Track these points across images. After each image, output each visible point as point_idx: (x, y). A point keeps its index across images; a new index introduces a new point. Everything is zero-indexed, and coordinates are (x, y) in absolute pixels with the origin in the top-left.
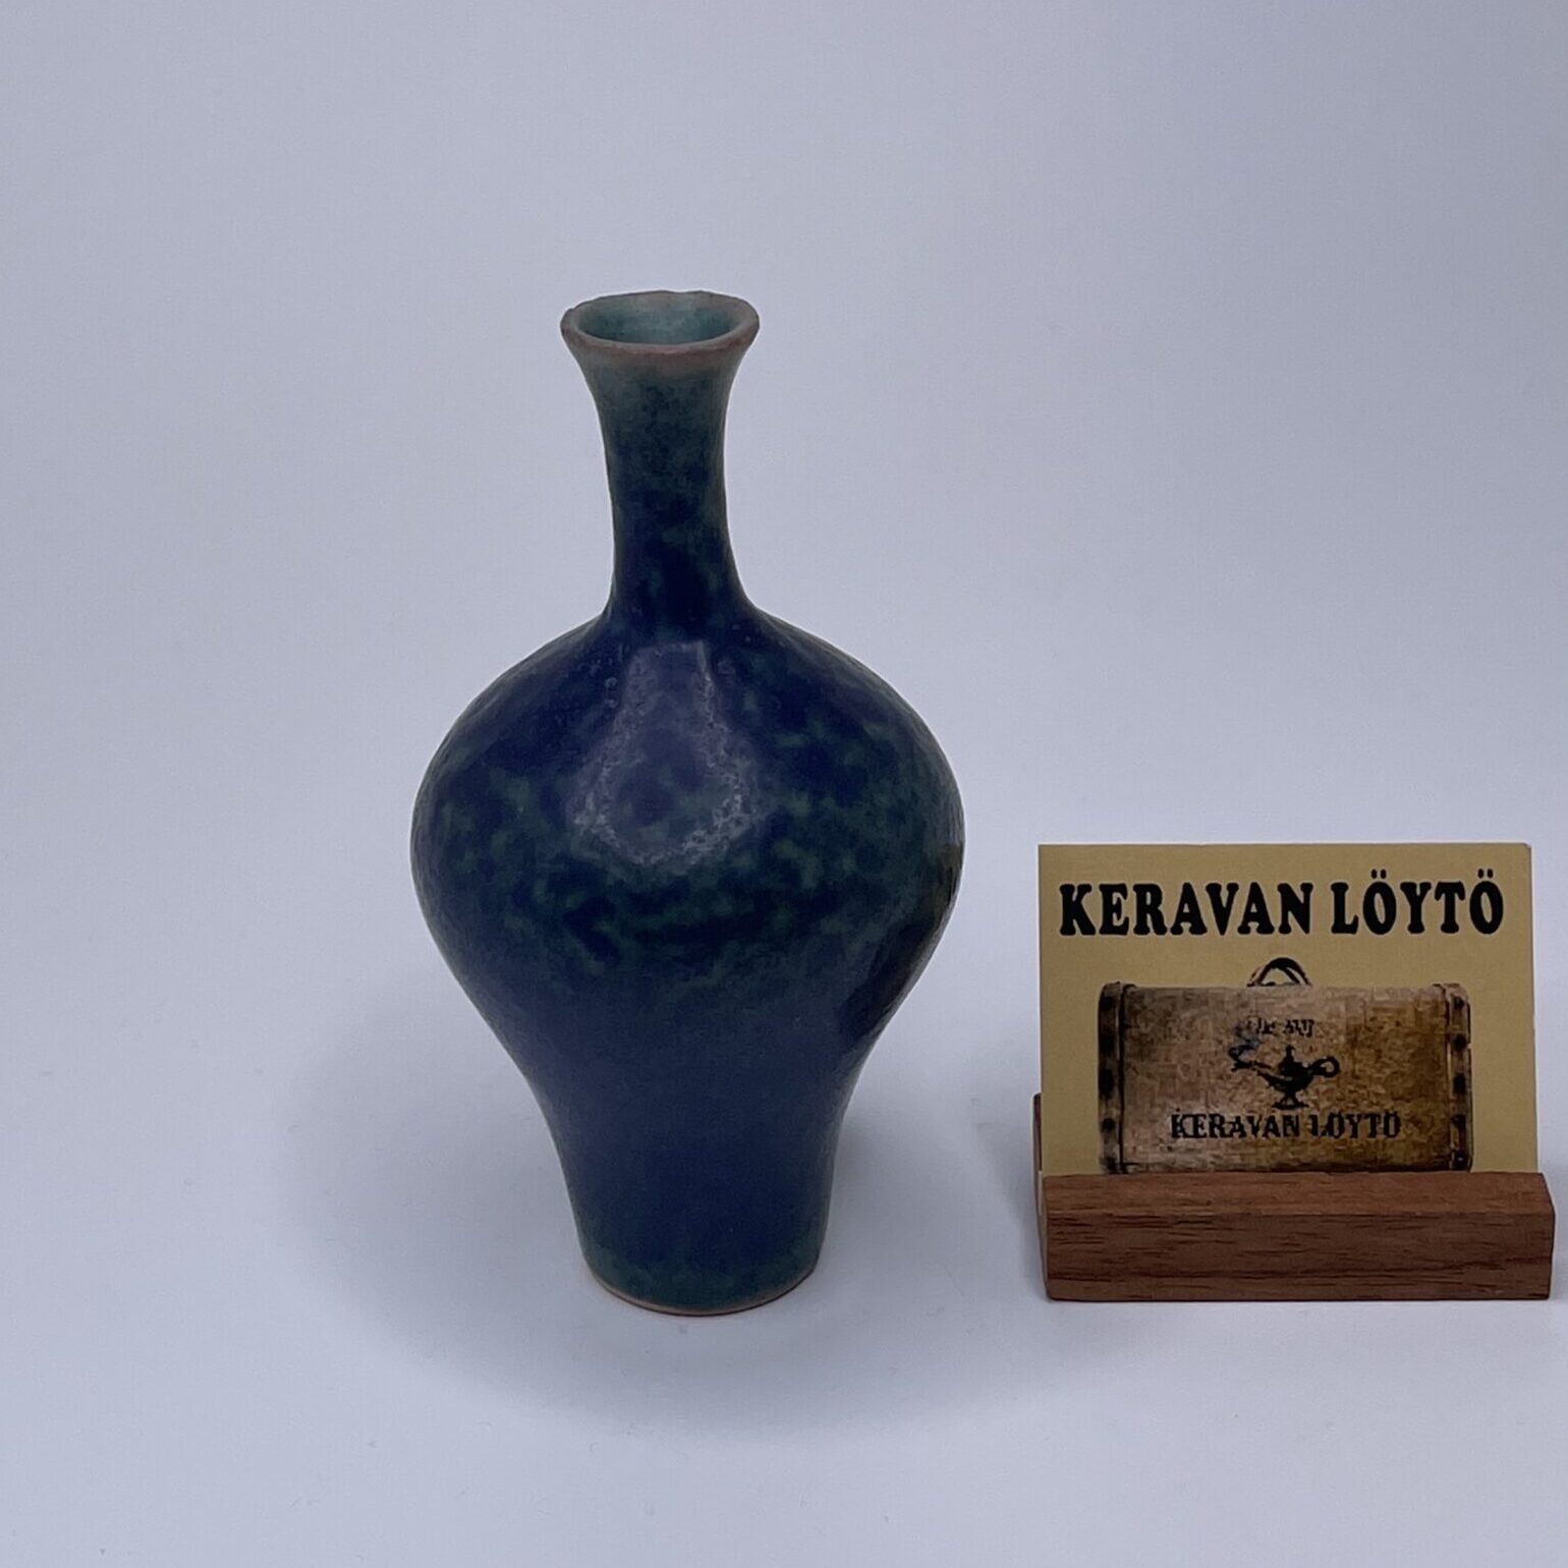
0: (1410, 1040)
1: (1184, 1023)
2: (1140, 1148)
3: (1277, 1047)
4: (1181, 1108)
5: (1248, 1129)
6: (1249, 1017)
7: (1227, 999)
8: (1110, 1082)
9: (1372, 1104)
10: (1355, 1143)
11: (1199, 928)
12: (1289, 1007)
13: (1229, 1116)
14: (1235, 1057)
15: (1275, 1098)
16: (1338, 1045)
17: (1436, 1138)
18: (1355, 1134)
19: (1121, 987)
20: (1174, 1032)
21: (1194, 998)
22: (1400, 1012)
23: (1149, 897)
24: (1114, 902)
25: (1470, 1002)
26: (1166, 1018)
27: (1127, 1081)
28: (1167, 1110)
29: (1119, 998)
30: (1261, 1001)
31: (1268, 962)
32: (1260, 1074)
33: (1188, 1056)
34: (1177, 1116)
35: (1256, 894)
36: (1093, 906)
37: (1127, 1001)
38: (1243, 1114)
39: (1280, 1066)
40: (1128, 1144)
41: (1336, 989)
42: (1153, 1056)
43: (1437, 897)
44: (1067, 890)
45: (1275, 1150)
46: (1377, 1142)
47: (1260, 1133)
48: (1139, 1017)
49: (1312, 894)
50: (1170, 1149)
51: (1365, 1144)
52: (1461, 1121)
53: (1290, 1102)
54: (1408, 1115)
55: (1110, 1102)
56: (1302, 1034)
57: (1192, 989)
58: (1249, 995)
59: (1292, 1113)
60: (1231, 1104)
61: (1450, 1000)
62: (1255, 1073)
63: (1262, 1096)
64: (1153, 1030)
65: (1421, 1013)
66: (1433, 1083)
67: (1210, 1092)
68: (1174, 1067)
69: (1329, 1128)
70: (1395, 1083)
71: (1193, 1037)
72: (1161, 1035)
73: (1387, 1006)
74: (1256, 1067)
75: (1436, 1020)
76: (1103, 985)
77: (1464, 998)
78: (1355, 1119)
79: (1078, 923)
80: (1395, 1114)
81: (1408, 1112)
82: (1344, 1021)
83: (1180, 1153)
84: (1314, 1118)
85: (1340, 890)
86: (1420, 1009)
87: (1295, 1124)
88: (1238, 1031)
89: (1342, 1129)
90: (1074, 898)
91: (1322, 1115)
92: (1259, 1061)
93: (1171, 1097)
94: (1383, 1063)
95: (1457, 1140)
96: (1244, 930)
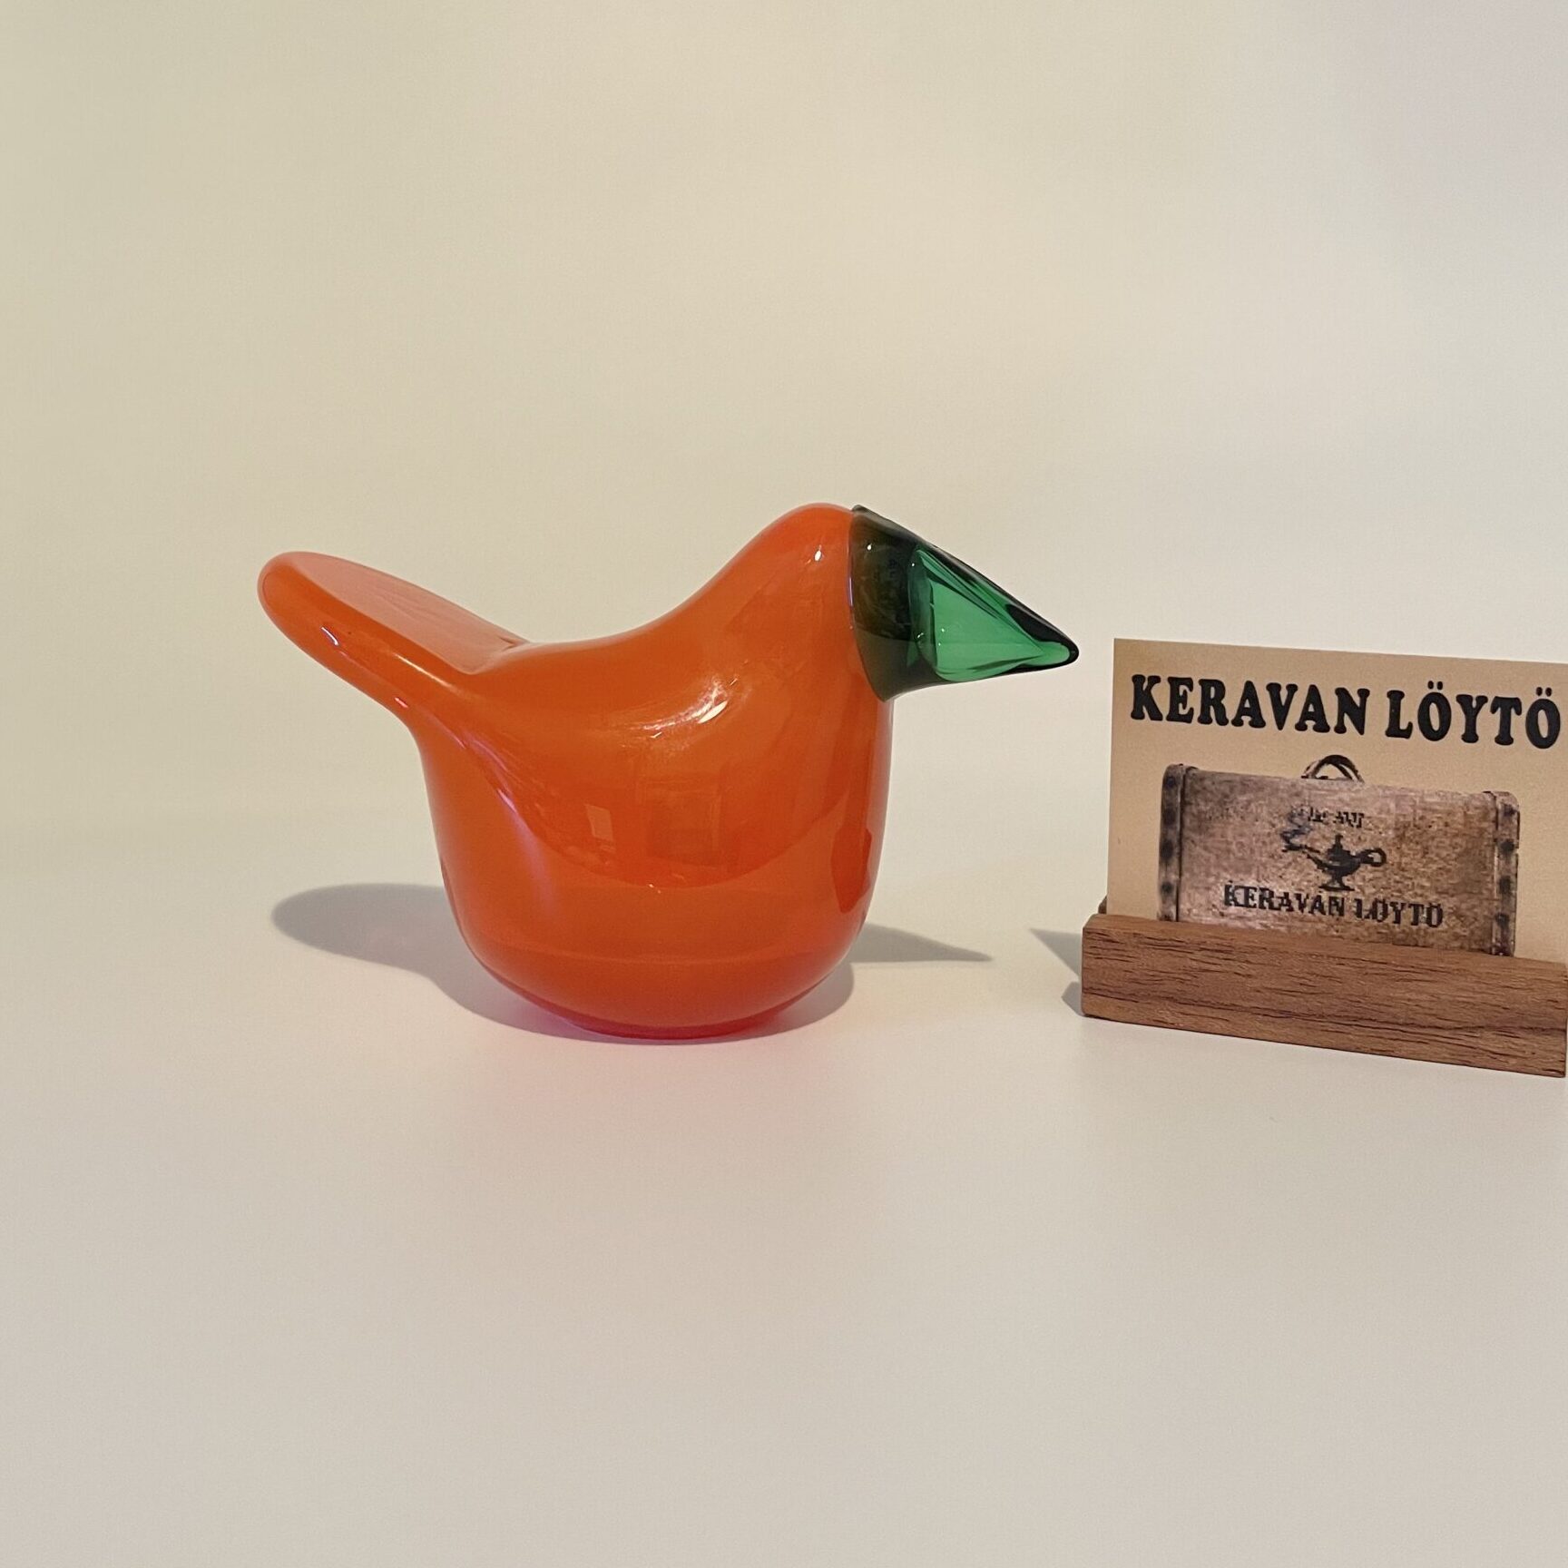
0: (1458, 840)
1: (1240, 805)
2: (1195, 911)
3: (1328, 835)
4: (1234, 879)
5: (1295, 905)
6: (1302, 805)
7: (1282, 787)
8: (1169, 851)
9: (1416, 894)
10: (1397, 929)
11: (1258, 722)
12: (1341, 800)
13: (1279, 892)
14: (1287, 840)
15: (1323, 880)
16: (1386, 838)
17: (1477, 932)
18: (1398, 921)
19: (1184, 769)
20: (1231, 811)
21: (1251, 784)
22: (1449, 814)
23: (1213, 691)
24: (1181, 693)
25: (1521, 810)
26: (1224, 801)
27: (1186, 852)
28: (1222, 881)
29: (1182, 778)
30: (1314, 792)
31: (1322, 757)
32: (1309, 857)
33: (1241, 835)
34: (1230, 886)
35: (1314, 693)
36: (1161, 695)
37: (1189, 781)
38: (1292, 893)
39: (1329, 850)
40: (1185, 906)
41: (1387, 788)
42: (1211, 831)
43: (1493, 711)
44: (1138, 680)
45: (1320, 926)
46: (1419, 930)
47: (1307, 910)
48: (1200, 796)
49: (1368, 699)
50: (1222, 915)
51: (1407, 930)
52: (1505, 920)
53: (1337, 885)
54: (1450, 908)
55: (1169, 868)
56: (1352, 826)
57: (1251, 776)
58: (1303, 787)
59: (1339, 895)
60: (1282, 881)
61: (1500, 807)
62: (1304, 856)
63: (1310, 877)
64: (1212, 809)
65: (1471, 817)
66: (1479, 882)
67: (1261, 868)
68: (1228, 843)
69: (1373, 913)
70: (1440, 878)
71: (1249, 819)
72: (1217, 814)
73: (1438, 807)
74: (1306, 851)
75: (1485, 825)
76: (1167, 765)
77: (1514, 806)
78: (1399, 907)
79: (1147, 709)
80: (1438, 907)
81: (1451, 906)
82: (1393, 817)
83: (1231, 919)
84: (1359, 902)
85: (1396, 697)
86: (1469, 813)
87: (1340, 904)
88: (1290, 817)
89: (1385, 914)
90: (1144, 688)
91: (1367, 900)
92: (1309, 845)
93: (1226, 870)
94: (1432, 859)
95: (1499, 937)
96: (1301, 727)
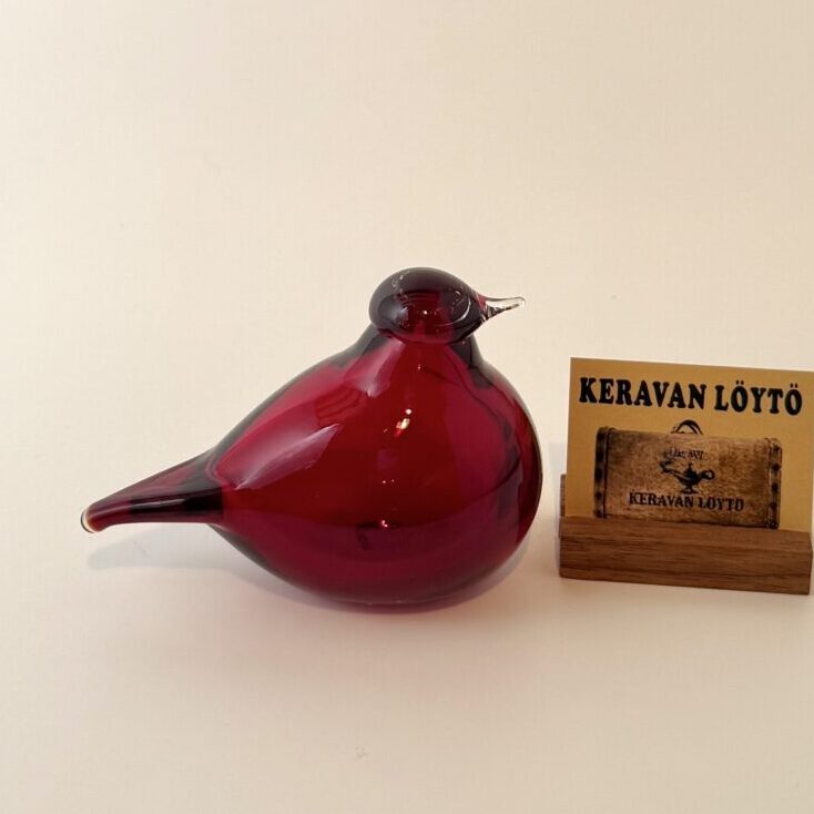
0: (751, 464)
1: (638, 449)
2: (614, 507)
3: (684, 463)
4: (635, 489)
5: (667, 502)
6: (671, 448)
7: (660, 438)
8: (600, 475)
9: (730, 494)
10: (720, 513)
11: (648, 403)
12: (691, 445)
13: (659, 495)
14: (663, 467)
16: (715, 464)
17: (761, 513)
18: (721, 508)
19: (608, 429)
20: (633, 452)
21: (644, 437)
22: (747, 450)
23: (624, 386)
24: (607, 388)
25: (783, 447)
26: (631, 445)
27: (609, 475)
28: (628, 490)
29: (607, 434)
30: (677, 440)
31: (681, 421)
32: (675, 476)
33: (639, 465)
34: (633, 493)
35: (678, 388)
36: (596, 389)
37: (611, 436)
38: (666, 495)
39: (685, 472)
40: (608, 505)
41: (714, 438)
42: (623, 463)
43: (769, 395)
44: (584, 380)
45: (680, 513)
46: (731, 513)
47: (674, 504)
48: (616, 444)
49: (707, 391)
50: (629, 509)
51: (726, 513)
52: (775, 506)
53: (689, 490)
54: (748, 501)
55: (599, 484)
56: (697, 458)
57: (644, 432)
58: (671, 437)
59: (690, 496)
60: (660, 489)
61: (772, 446)
62: (672, 475)
63: (675, 486)
64: (623, 451)
65: (757, 452)
66: (761, 486)
67: (649, 483)
68: (633, 469)
69: (708, 504)
70: (742, 485)
71: (643, 456)
72: (627, 454)
73: (740, 447)
74: (673, 472)
76: (599, 427)
77: (779, 446)
78: (721, 501)
79: (589, 396)
80: (741, 500)
81: (748, 499)
82: (718, 453)
83: (633, 511)
85: (720, 389)
86: (757, 450)
87: (691, 501)
88: (665, 455)
89: (714, 505)
90: (587, 384)
91: (705, 497)
92: (675, 469)
93: (630, 484)
94: (737, 475)
95: (772, 515)
96: (671, 405)
